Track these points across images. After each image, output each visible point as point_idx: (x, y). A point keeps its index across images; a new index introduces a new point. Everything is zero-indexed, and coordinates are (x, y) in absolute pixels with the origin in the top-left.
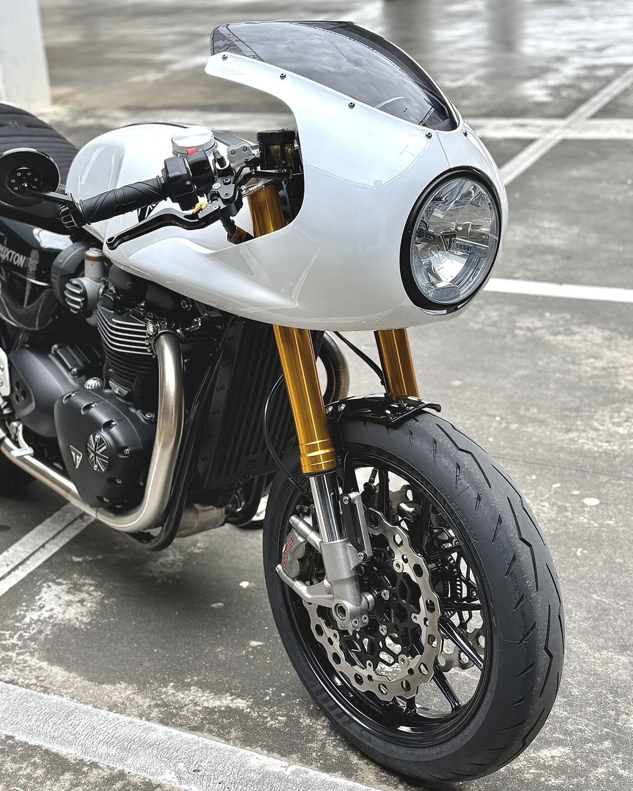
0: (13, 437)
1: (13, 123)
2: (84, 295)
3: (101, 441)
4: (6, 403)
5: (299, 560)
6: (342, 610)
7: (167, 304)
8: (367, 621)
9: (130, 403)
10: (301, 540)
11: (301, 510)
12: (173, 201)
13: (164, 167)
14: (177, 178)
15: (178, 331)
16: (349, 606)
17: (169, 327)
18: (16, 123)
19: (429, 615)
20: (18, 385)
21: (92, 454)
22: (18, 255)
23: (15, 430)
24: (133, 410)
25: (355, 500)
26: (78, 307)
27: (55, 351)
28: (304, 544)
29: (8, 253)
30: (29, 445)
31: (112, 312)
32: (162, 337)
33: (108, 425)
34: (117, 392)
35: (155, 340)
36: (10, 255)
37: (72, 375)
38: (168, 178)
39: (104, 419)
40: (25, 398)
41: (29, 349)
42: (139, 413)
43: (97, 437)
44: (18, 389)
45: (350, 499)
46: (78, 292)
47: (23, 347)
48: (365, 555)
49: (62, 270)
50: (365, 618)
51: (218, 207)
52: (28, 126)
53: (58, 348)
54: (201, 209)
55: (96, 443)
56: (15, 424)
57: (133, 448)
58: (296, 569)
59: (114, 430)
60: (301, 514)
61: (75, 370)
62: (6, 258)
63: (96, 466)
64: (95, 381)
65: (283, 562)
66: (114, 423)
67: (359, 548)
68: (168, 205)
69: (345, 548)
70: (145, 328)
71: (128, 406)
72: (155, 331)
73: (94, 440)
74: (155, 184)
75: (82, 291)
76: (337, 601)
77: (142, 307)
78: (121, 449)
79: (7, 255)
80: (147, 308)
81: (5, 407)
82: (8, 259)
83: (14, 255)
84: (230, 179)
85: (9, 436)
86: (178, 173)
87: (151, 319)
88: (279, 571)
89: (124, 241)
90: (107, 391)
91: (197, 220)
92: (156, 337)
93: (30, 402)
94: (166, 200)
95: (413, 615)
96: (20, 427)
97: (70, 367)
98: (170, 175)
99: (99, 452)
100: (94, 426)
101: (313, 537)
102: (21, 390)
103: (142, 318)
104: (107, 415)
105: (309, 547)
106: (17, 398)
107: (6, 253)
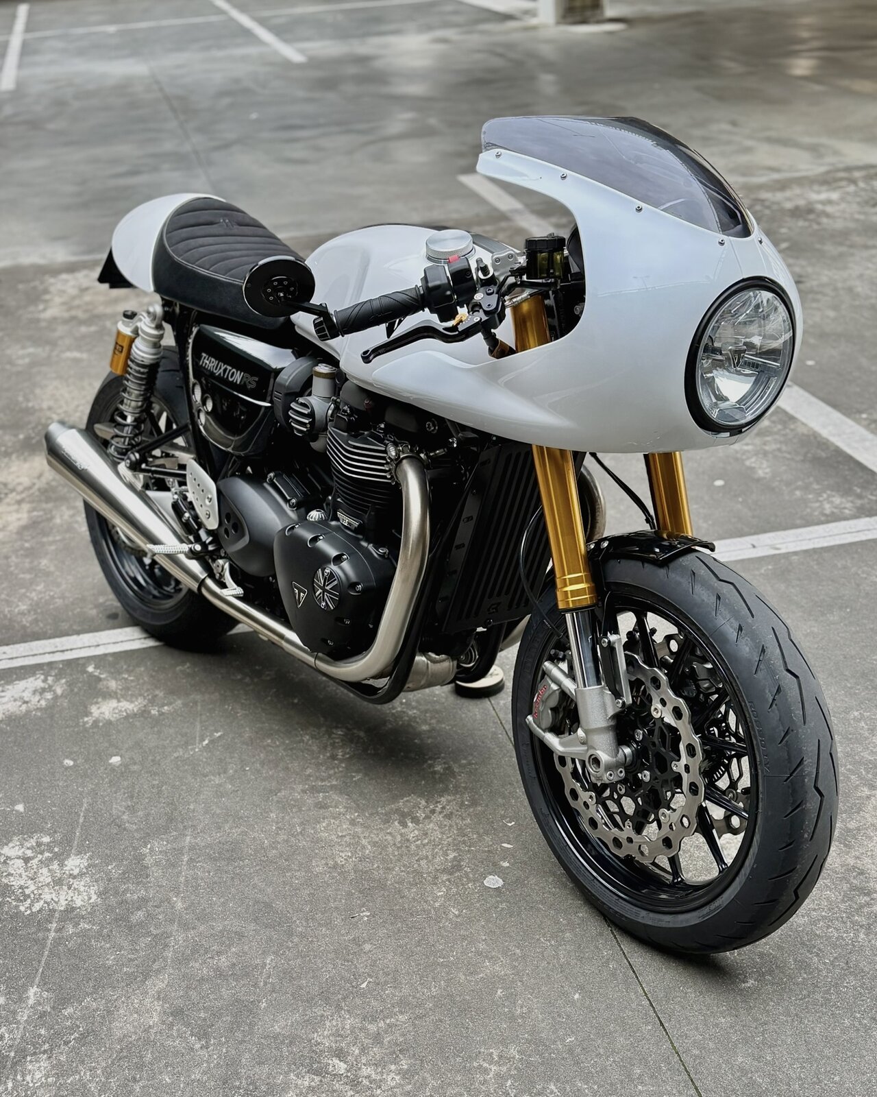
0: (217, 576)
1: (224, 221)
2: (311, 415)
3: (332, 575)
4: (211, 539)
5: (551, 709)
6: (596, 761)
7: (410, 426)
8: (623, 775)
9: (360, 537)
10: (554, 687)
11: (556, 656)
12: (432, 312)
13: (423, 275)
14: (437, 287)
15: (422, 455)
16: (604, 757)
17: (411, 451)
18: (227, 221)
19: (691, 762)
20: (228, 517)
21: (320, 591)
22: (234, 370)
23: (220, 569)
24: (364, 544)
25: (614, 643)
26: (305, 429)
27: (271, 480)
28: (557, 692)
29: (223, 368)
30: (238, 585)
31: (346, 434)
32: (404, 461)
33: (338, 559)
34: (346, 524)
35: (397, 465)
36: (225, 370)
37: (290, 506)
38: (427, 288)
39: (333, 553)
40: (236, 531)
41: (239, 477)
42: (371, 547)
43: (327, 571)
44: (228, 522)
45: (609, 642)
46: (306, 412)
47: (233, 475)
48: (624, 703)
49: (288, 388)
50: (621, 772)
51: (479, 319)
52: (240, 224)
53: (274, 476)
54: (461, 321)
55: (326, 578)
56: (221, 562)
57: (366, 584)
58: (548, 718)
59: (345, 565)
60: (554, 659)
61: (294, 501)
62: (220, 374)
63: (324, 604)
64: (318, 513)
65: (534, 712)
66: (345, 557)
67: (617, 694)
68: (425, 317)
69: (602, 693)
70: (385, 452)
71: (359, 540)
72: (398, 455)
73: (323, 575)
74: (413, 294)
75: (309, 411)
76: (590, 752)
77: (381, 429)
78: (353, 585)
79: (222, 370)
80: (386, 431)
81: (210, 543)
82: (222, 375)
83: (230, 370)
84: (494, 289)
85: (211, 575)
86: (438, 283)
87: (391, 442)
88: (530, 722)
89: (380, 354)
90: (333, 523)
91: (457, 333)
92: (398, 461)
93: (243, 535)
94: (424, 311)
95: (674, 762)
96: (227, 566)
97: (288, 498)
98: (430, 285)
99: (328, 588)
100: (323, 559)
101: (569, 685)
102: (232, 522)
103: (381, 441)
104: (337, 548)
105: (564, 695)
106: (227, 532)
107: (220, 368)
